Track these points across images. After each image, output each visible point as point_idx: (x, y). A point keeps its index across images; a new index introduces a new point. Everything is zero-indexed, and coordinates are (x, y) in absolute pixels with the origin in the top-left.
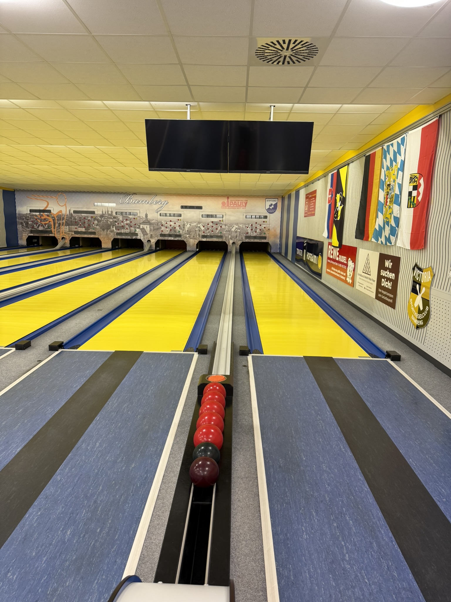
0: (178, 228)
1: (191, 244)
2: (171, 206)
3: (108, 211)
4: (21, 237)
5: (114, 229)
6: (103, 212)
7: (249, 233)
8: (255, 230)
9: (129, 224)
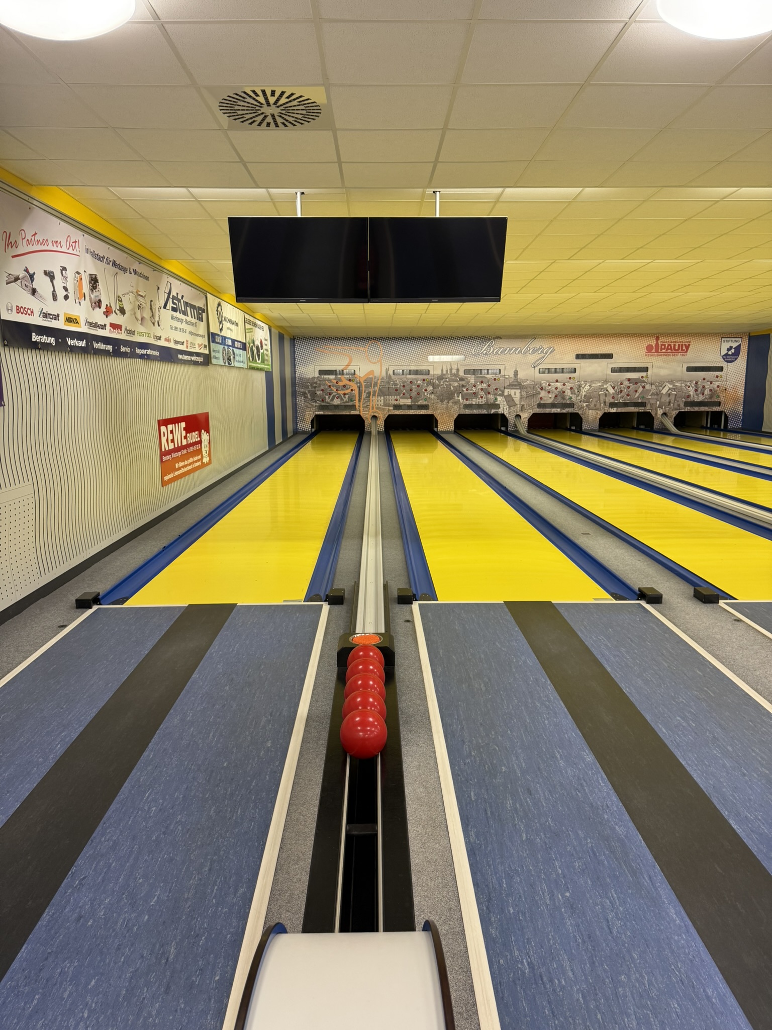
0: (568, 393)
1: (590, 418)
2: (558, 355)
3: (451, 369)
4: (302, 418)
5: (460, 398)
6: (442, 370)
7: (692, 396)
8: (701, 390)
9: (486, 389)
